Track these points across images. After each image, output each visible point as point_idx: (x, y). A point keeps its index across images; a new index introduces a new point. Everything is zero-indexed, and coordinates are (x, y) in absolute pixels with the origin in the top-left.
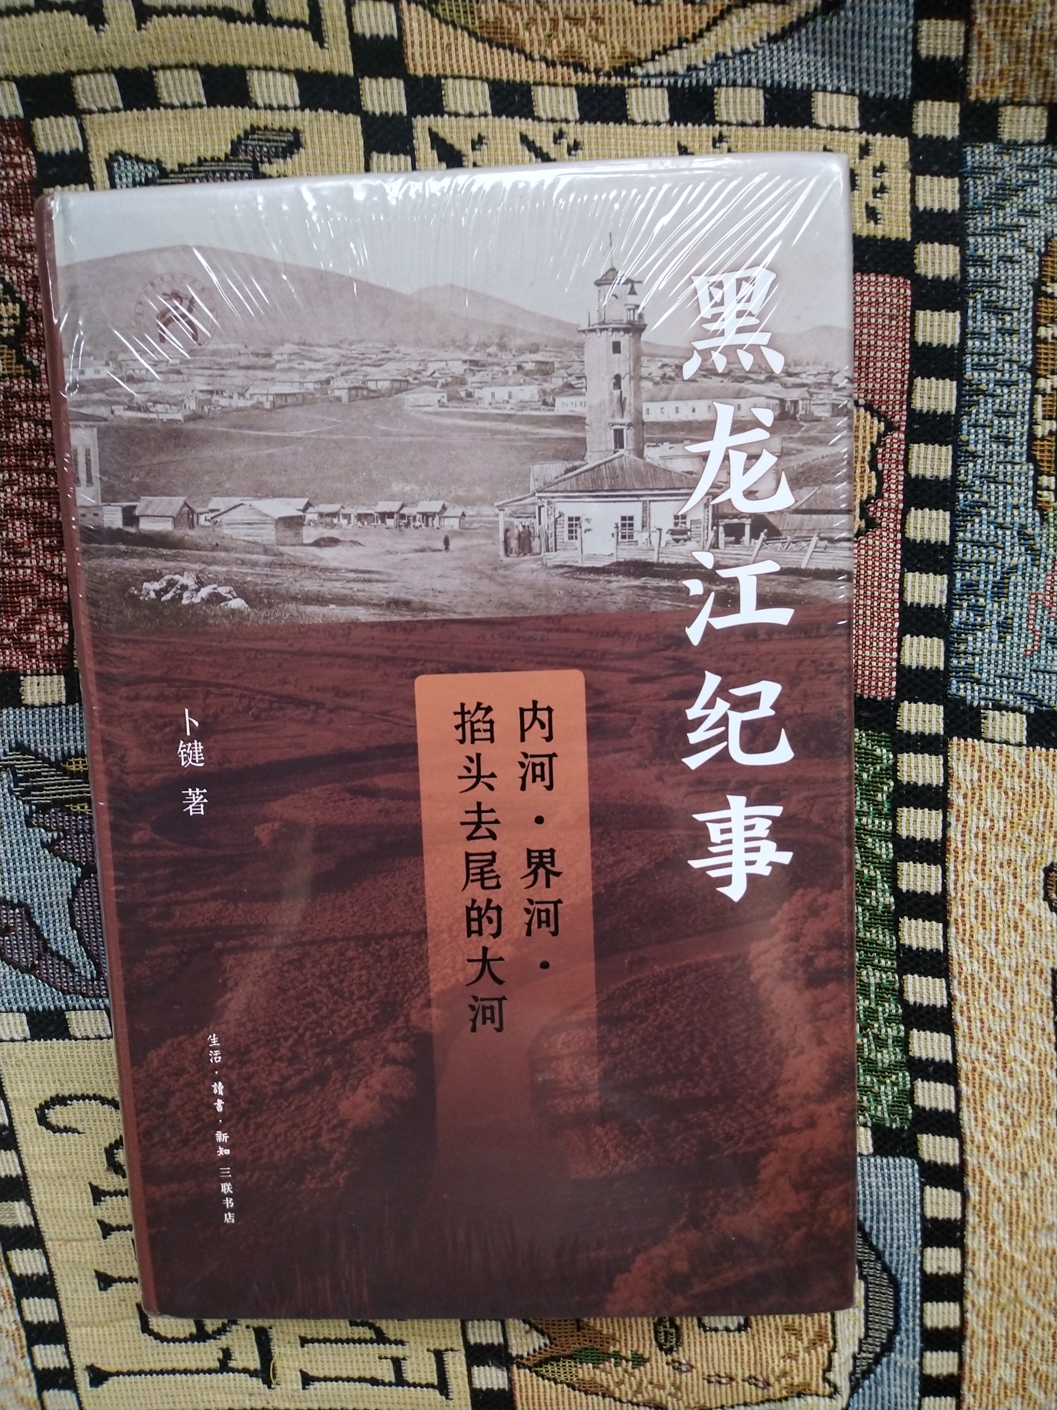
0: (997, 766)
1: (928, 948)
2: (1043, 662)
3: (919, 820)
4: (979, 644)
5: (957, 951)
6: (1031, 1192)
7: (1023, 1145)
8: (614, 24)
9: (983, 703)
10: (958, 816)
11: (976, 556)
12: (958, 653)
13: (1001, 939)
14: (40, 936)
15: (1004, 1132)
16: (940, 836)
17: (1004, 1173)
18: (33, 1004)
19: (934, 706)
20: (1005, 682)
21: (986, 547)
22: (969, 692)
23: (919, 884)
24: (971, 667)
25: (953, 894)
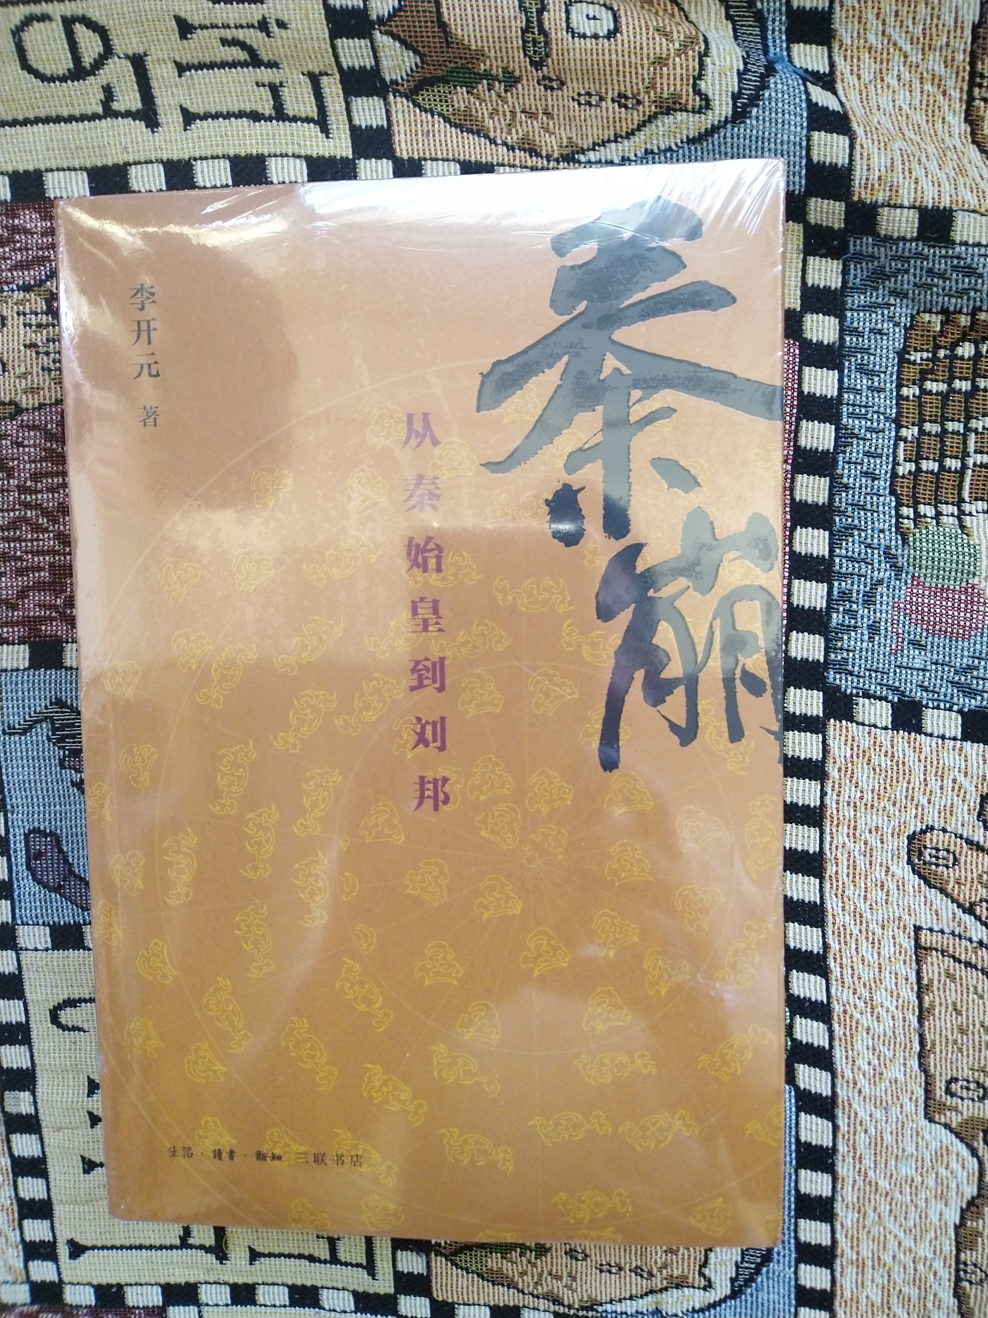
0: (867, 746)
1: (807, 900)
2: (905, 659)
3: (801, 789)
4: (852, 643)
5: (832, 904)
6: (894, 1126)
7: (888, 1084)
8: (562, 119)
9: (854, 691)
10: (833, 786)
11: (850, 569)
12: (836, 649)
13: (869, 896)
14: (66, 861)
15: (872, 1071)
16: (818, 803)
17: (870, 1107)
18: (56, 919)
19: (815, 692)
20: (874, 675)
21: (858, 562)
22: (843, 682)
23: (800, 843)
24: (846, 660)
25: (828, 853)
